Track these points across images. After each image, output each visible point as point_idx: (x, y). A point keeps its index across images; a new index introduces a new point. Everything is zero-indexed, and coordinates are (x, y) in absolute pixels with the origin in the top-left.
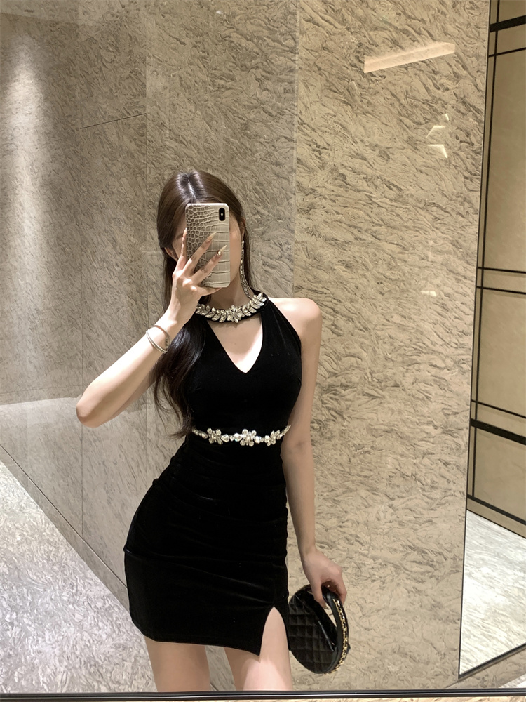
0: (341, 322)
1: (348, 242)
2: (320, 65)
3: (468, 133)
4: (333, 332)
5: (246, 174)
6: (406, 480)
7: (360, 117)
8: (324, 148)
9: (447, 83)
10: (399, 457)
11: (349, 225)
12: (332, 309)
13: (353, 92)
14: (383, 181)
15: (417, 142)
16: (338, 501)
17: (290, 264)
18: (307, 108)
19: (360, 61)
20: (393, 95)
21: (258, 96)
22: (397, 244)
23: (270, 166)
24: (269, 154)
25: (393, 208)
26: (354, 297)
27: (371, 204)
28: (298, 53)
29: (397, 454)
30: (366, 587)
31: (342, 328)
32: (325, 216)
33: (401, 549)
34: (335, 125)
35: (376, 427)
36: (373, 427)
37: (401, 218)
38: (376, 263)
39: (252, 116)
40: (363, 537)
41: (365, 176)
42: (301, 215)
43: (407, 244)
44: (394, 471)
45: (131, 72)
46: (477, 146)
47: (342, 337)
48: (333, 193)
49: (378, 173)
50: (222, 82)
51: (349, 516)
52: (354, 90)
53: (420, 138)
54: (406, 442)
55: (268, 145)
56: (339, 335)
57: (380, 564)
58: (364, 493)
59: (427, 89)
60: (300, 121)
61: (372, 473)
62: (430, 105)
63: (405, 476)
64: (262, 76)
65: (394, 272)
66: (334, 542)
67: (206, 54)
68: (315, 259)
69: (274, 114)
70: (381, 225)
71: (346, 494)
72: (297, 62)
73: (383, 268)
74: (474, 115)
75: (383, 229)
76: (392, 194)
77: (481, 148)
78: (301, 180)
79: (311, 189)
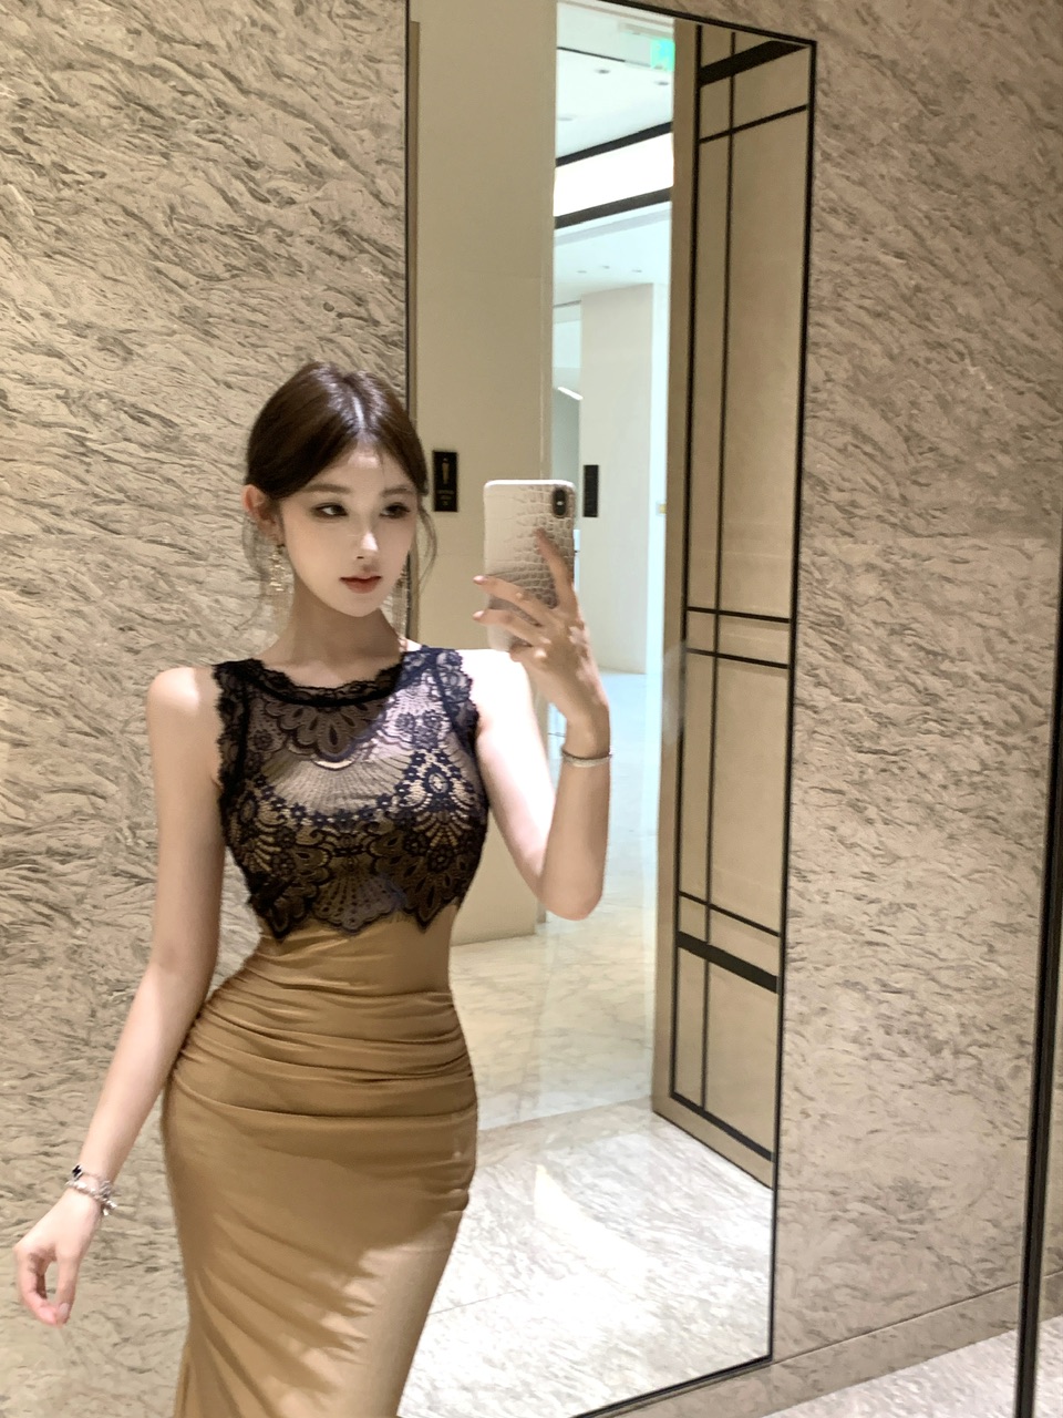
3: (360, 299)
9: (289, 187)
15: (211, 320)
20: (128, 213)
46: (387, 328)
53: (216, 310)
59: (231, 202)
62: (241, 238)
74: (374, 260)
77: (400, 333)
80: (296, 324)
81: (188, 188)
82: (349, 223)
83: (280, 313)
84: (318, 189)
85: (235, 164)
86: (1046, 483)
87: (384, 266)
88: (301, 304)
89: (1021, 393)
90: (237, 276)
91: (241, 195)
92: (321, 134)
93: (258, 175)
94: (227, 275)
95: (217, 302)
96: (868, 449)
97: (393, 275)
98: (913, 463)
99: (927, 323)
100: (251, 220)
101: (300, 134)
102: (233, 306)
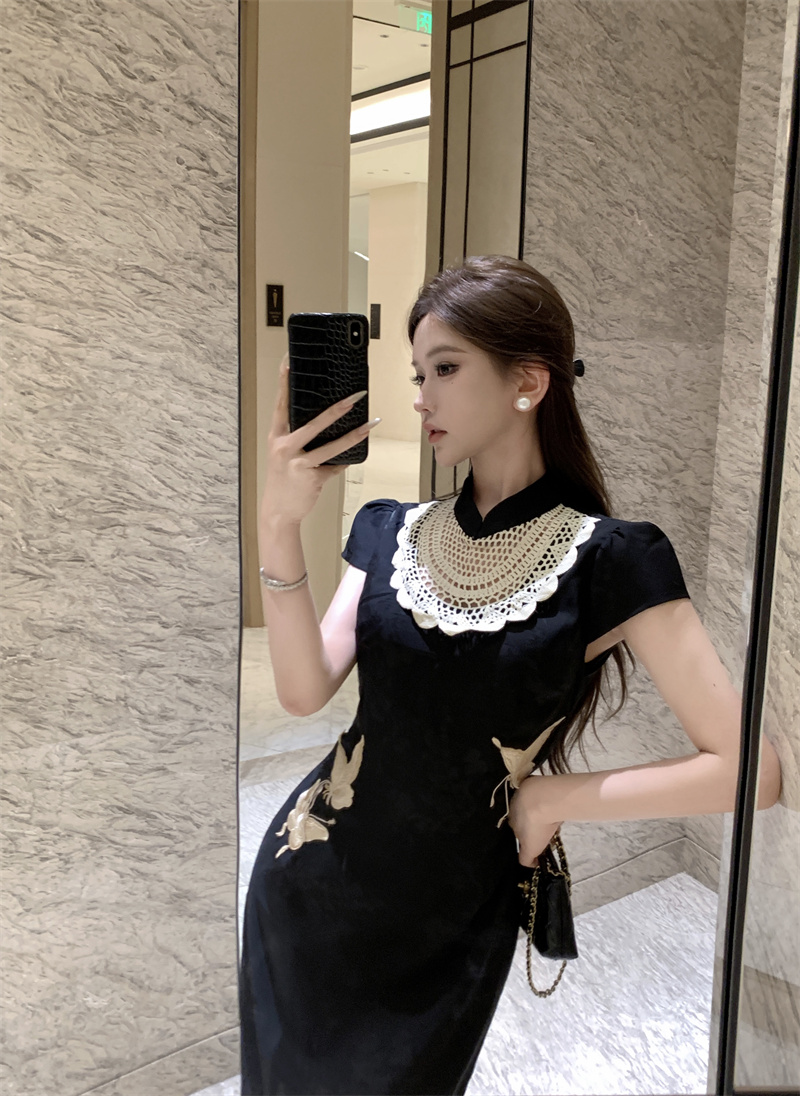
80: (157, 173)
81: (73, 65)
82: (195, 97)
83: (144, 163)
84: (173, 70)
85: (110, 49)
86: (688, 303)
87: (222, 130)
88: (160, 157)
89: (672, 240)
90: (111, 132)
91: (114, 72)
92: (174, 29)
93: (127, 58)
94: (104, 131)
95: (97, 151)
96: (568, 276)
97: (228, 137)
98: (598, 287)
99: (609, 188)
100: (122, 92)
101: (160, 29)
102: (108, 155)
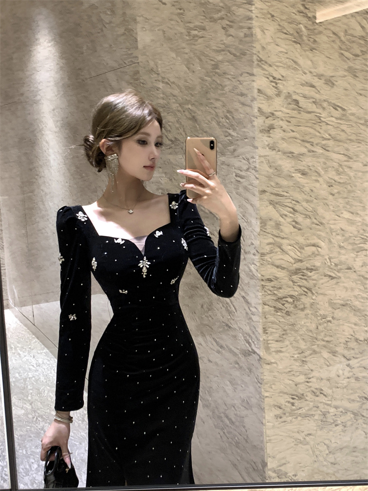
0: (300, 218)
1: (303, 155)
2: (273, 13)
4: (294, 227)
5: (218, 104)
6: (359, 344)
7: (308, 53)
8: (280, 80)
10: (353, 326)
11: (303, 141)
12: (293, 208)
13: (301, 33)
14: (330, 103)
16: (305, 361)
17: (255, 174)
18: (263, 48)
19: (306, 8)
21: (225, 42)
22: (342, 154)
23: (236, 97)
24: (235, 87)
25: (338, 125)
26: (309, 198)
27: (320, 122)
28: (254, 5)
29: (351, 323)
30: (331, 430)
31: (301, 224)
32: (282, 134)
33: (358, 399)
34: (288, 60)
35: (335, 301)
36: (332, 301)
37: (346, 133)
38: (326, 170)
39: (220, 58)
40: (326, 390)
41: (314, 100)
42: (264, 135)
43: (351, 154)
44: (350, 337)
45: (125, 30)
47: (302, 231)
48: (288, 115)
49: (325, 97)
50: (196, 32)
51: (314, 374)
52: (301, 31)
54: (358, 314)
55: (233, 80)
56: (300, 229)
57: (342, 412)
58: (326, 354)
60: (259, 59)
61: (332, 339)
63: (359, 341)
64: (227, 25)
65: (342, 177)
66: (303, 395)
67: (182, 11)
68: (276, 169)
69: (238, 54)
70: (329, 139)
71: (312, 356)
72: (253, 12)
73: (332, 174)
75: (331, 143)
76: (337, 113)
78: (261, 106)
79: (271, 113)
